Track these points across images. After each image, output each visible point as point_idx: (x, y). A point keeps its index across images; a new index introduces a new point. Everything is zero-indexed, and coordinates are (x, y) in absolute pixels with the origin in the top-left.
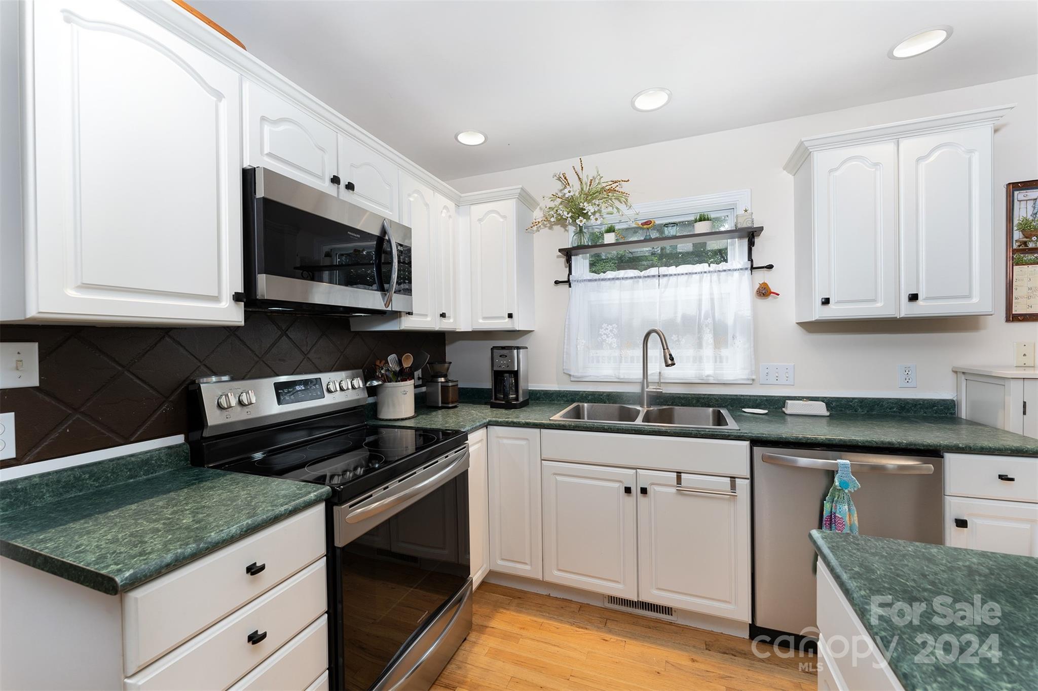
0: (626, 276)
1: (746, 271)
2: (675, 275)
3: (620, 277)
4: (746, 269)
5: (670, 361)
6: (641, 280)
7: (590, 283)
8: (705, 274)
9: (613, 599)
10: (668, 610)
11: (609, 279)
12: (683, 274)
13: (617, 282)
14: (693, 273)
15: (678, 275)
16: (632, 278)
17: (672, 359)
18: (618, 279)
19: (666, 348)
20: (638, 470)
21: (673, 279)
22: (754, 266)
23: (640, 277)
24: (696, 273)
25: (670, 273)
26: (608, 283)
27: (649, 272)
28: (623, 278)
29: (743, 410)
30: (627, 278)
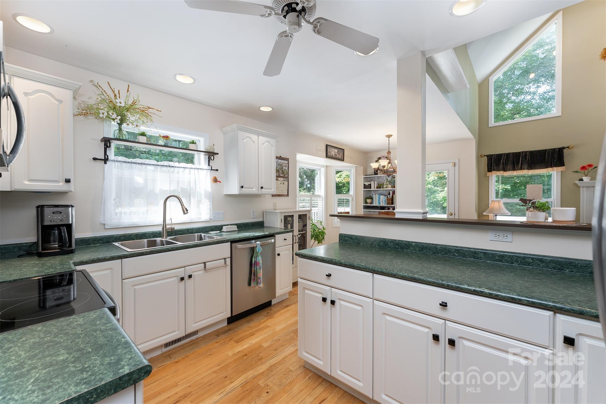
0: (149, 163)
1: (209, 171)
2: (178, 167)
3: (146, 163)
4: (209, 170)
5: (185, 211)
6: (159, 167)
7: (124, 164)
8: (192, 169)
9: (167, 345)
10: (195, 333)
11: (139, 163)
12: (181, 167)
13: (144, 166)
14: (187, 168)
15: (180, 167)
16: (153, 165)
17: (187, 210)
18: (144, 164)
19: (183, 205)
20: (185, 267)
21: (176, 169)
22: (212, 169)
23: (158, 165)
24: (188, 168)
25: (175, 166)
26: (138, 166)
27: (163, 163)
28: (148, 164)
29: (209, 232)
30: (150, 165)
